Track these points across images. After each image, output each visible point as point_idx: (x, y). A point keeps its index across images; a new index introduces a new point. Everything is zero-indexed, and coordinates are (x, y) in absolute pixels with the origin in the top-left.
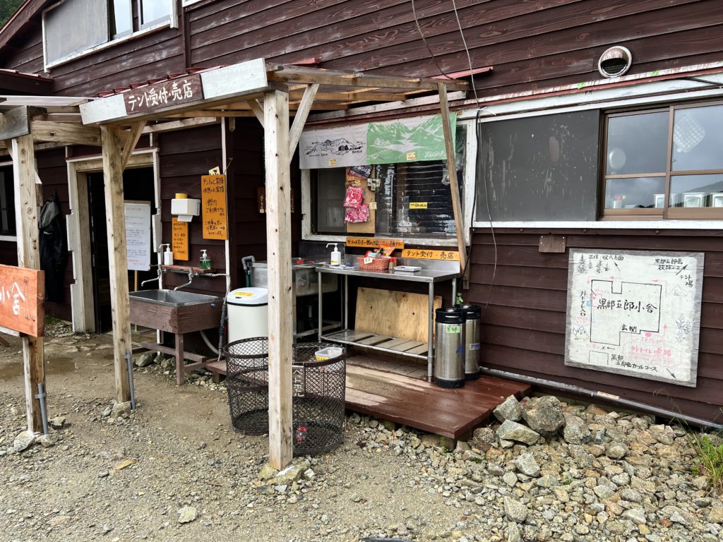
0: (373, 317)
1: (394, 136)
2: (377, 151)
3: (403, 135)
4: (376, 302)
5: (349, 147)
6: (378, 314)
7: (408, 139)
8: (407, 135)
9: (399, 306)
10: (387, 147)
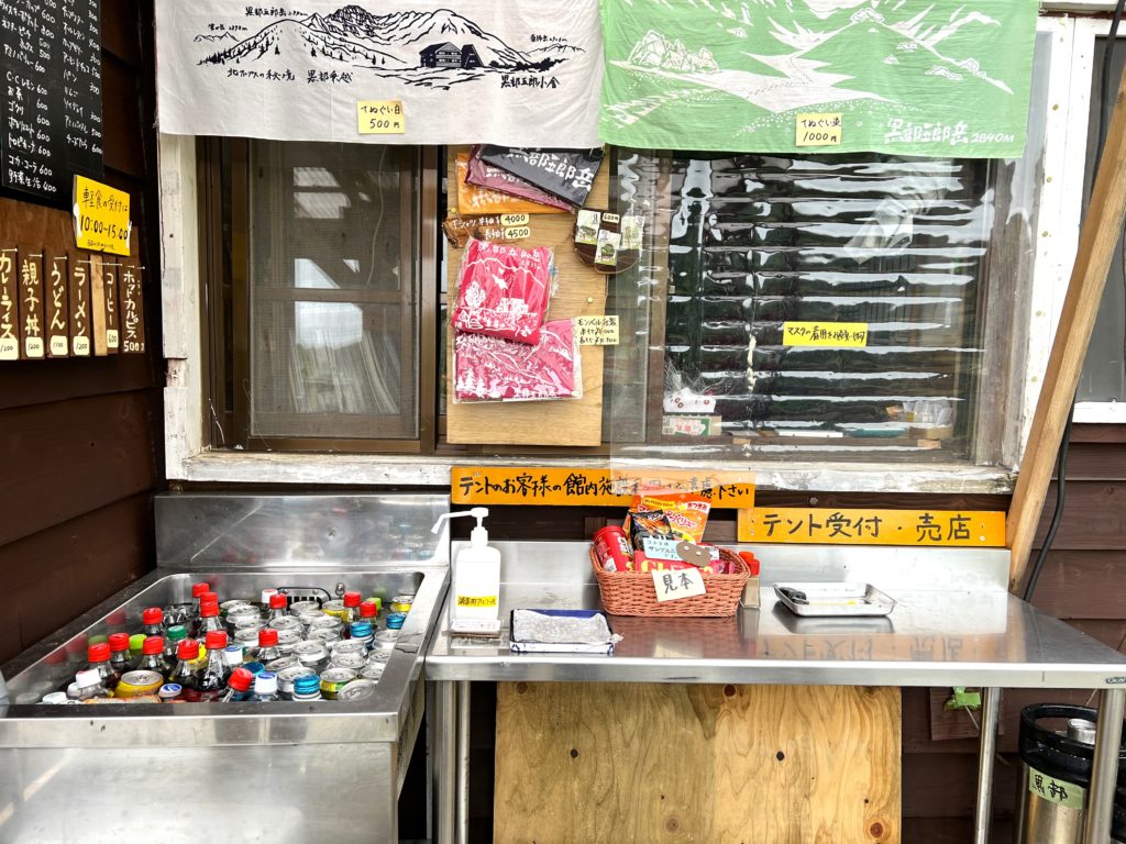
0: (587, 791)
1: (741, 33)
2: (642, 89)
3: (785, 36)
4: (597, 729)
5: (486, 57)
6: (612, 776)
7: (806, 56)
8: (806, 39)
9: (710, 734)
10: (695, 78)
